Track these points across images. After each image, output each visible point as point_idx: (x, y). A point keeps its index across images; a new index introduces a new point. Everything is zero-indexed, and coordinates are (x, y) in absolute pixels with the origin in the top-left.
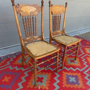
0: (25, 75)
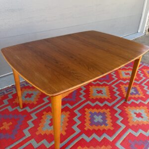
0: (32, 118)
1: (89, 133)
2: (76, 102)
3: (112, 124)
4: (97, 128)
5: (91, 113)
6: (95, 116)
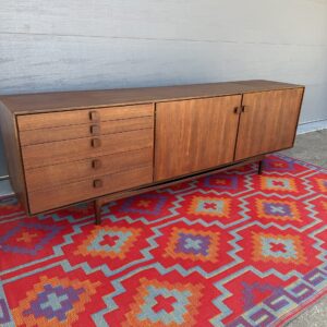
1: (167, 262)
2: (159, 217)
3: (216, 255)
4: (185, 257)
5: (182, 235)
6: (189, 240)
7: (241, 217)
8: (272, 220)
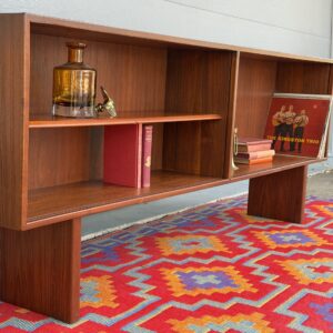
7: (140, 300)
8: (201, 297)
